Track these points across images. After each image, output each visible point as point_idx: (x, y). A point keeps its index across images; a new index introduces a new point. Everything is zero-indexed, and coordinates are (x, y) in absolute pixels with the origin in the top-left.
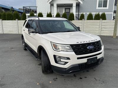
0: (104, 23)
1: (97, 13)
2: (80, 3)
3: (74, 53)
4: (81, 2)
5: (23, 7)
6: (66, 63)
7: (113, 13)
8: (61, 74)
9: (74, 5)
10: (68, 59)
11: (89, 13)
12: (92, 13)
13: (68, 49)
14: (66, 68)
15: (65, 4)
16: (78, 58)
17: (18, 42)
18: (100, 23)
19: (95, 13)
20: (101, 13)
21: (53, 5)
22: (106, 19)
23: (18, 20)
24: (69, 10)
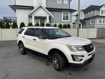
0: (70, 30)
1: (65, 24)
2: (51, 16)
3: (86, 52)
4: (53, 16)
5: (4, 17)
6: (81, 60)
7: (72, 24)
8: (75, 69)
9: (48, 18)
10: (83, 56)
11: (59, 24)
12: (62, 24)
13: (81, 49)
14: (81, 64)
15: (40, 17)
16: (89, 55)
17: (9, 48)
18: (67, 30)
19: (63, 24)
20: (67, 24)
21: (31, 17)
22: (70, 28)
23: (1, 28)
24: (43, 21)
